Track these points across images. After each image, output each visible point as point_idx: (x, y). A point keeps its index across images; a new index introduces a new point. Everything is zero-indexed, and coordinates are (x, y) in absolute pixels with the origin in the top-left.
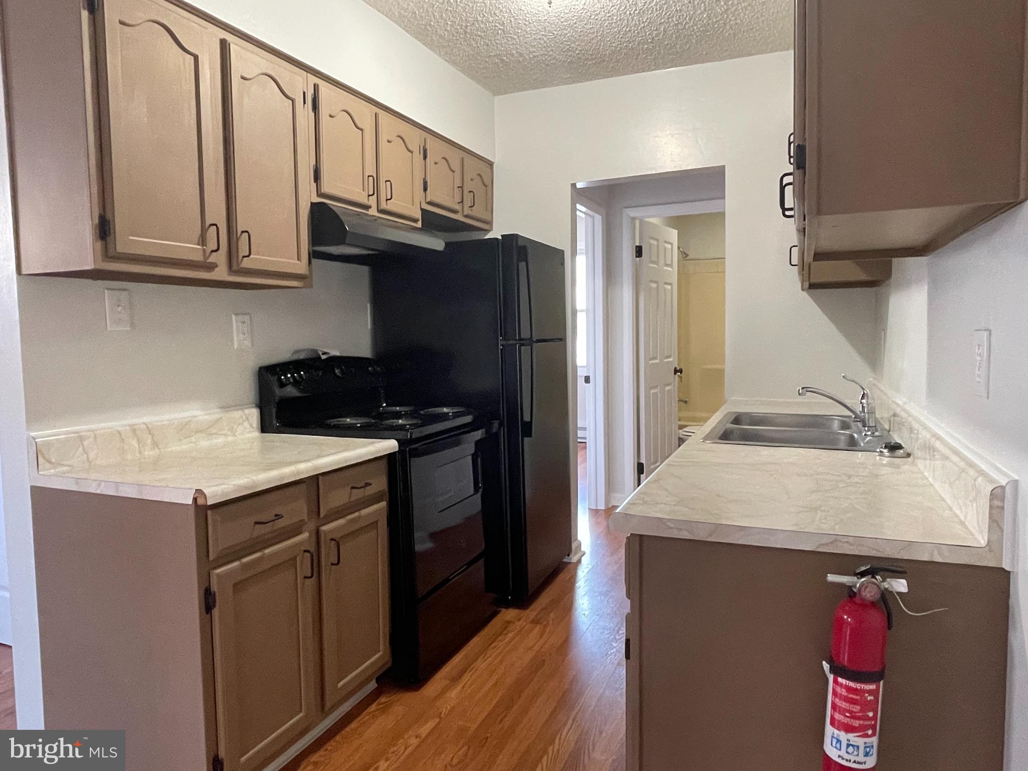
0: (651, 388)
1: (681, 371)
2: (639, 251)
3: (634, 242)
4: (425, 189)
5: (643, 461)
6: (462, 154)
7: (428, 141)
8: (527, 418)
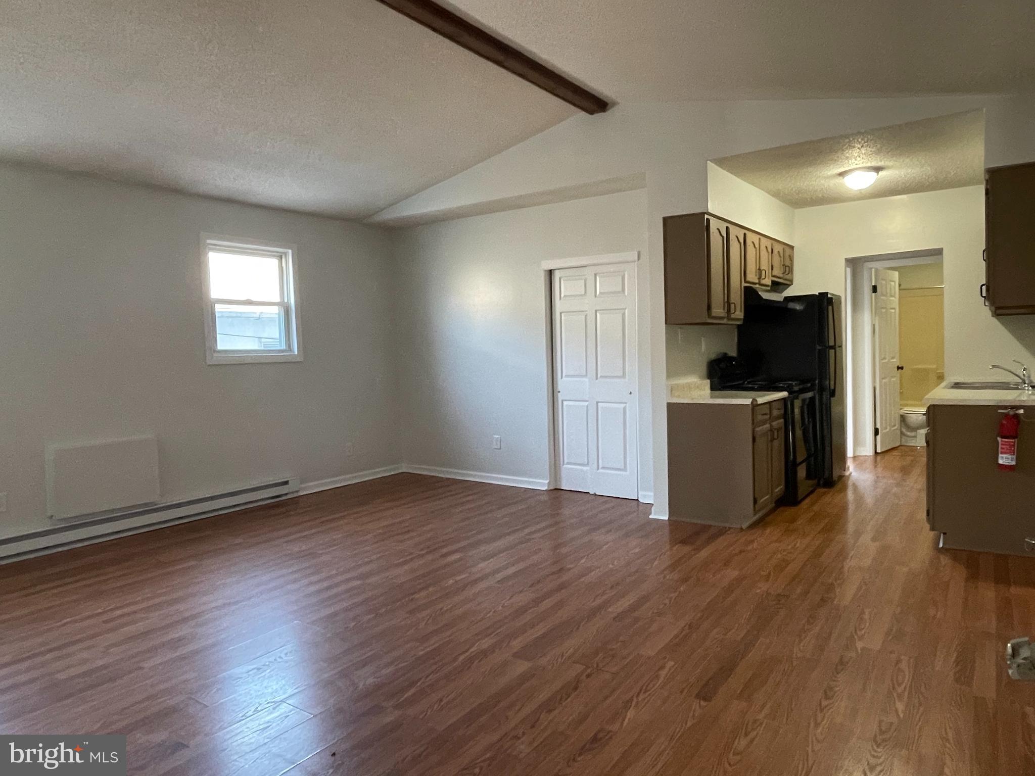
0: (883, 379)
1: (902, 368)
2: (875, 289)
3: (871, 283)
4: (772, 269)
5: (878, 426)
6: (783, 246)
7: (773, 244)
8: (832, 387)
